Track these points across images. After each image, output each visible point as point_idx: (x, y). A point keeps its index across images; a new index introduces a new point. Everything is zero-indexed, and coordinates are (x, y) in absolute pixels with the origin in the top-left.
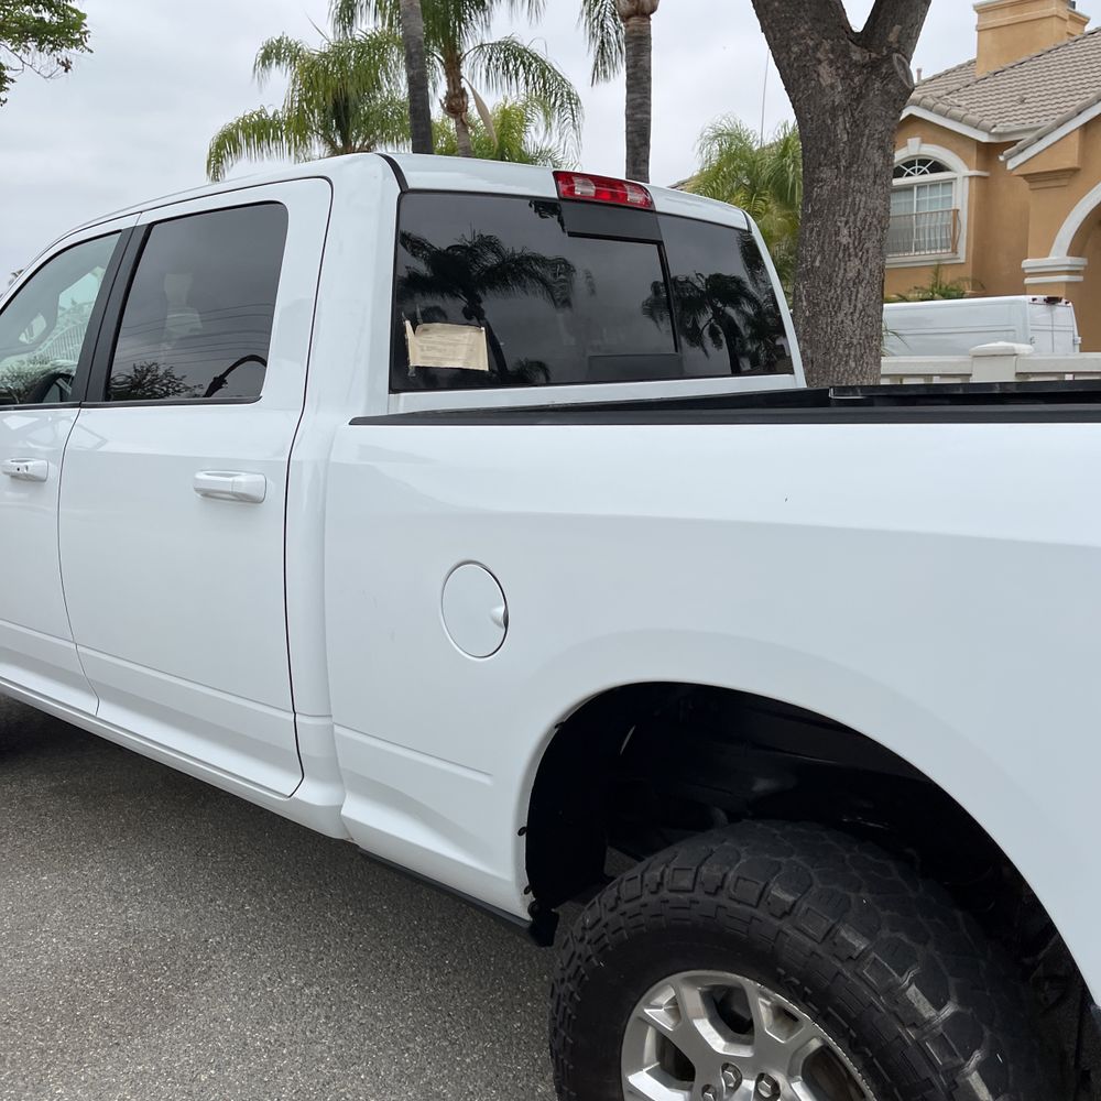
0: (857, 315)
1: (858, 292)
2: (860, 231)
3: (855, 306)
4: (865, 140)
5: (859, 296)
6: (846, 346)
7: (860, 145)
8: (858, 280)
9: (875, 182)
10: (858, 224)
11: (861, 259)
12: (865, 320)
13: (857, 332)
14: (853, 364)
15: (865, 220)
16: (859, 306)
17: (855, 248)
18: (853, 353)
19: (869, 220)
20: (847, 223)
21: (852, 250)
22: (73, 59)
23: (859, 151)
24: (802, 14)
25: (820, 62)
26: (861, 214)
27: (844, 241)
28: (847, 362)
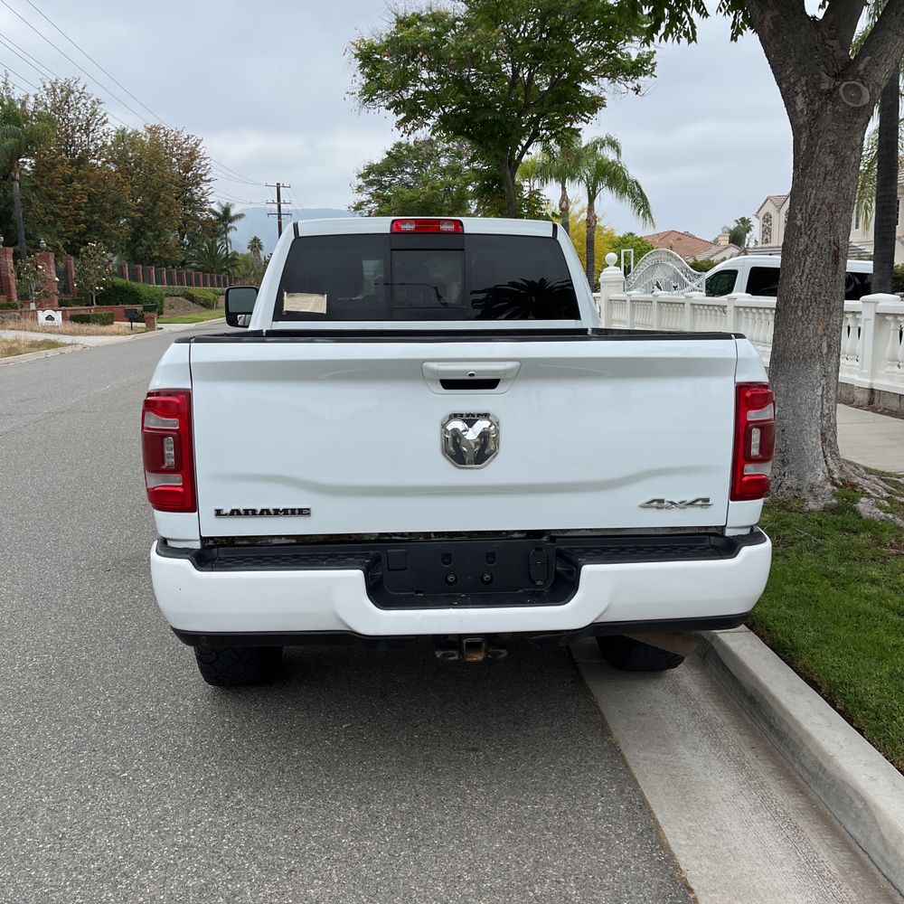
0: (805, 277)
1: (806, 260)
2: (810, 215)
3: (803, 271)
4: (818, 149)
5: (807, 263)
6: (796, 300)
7: (813, 152)
8: (806, 252)
9: (825, 179)
10: (809, 211)
11: (809, 236)
12: (812, 281)
13: (805, 290)
14: (800, 314)
15: (814, 207)
16: (807, 271)
17: (805, 228)
18: (800, 305)
19: (818, 207)
20: (801, 209)
21: (803, 230)
22: (641, 84)
23: (813, 157)
24: (788, 60)
25: (797, 93)
26: (812, 203)
27: (798, 223)
28: (796, 311)
